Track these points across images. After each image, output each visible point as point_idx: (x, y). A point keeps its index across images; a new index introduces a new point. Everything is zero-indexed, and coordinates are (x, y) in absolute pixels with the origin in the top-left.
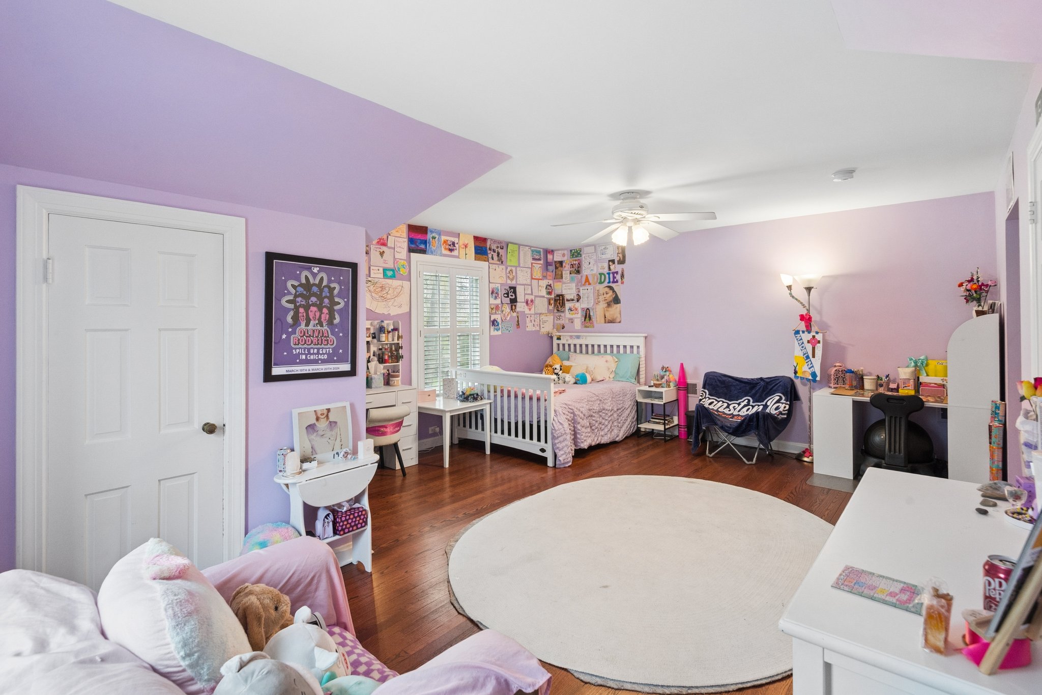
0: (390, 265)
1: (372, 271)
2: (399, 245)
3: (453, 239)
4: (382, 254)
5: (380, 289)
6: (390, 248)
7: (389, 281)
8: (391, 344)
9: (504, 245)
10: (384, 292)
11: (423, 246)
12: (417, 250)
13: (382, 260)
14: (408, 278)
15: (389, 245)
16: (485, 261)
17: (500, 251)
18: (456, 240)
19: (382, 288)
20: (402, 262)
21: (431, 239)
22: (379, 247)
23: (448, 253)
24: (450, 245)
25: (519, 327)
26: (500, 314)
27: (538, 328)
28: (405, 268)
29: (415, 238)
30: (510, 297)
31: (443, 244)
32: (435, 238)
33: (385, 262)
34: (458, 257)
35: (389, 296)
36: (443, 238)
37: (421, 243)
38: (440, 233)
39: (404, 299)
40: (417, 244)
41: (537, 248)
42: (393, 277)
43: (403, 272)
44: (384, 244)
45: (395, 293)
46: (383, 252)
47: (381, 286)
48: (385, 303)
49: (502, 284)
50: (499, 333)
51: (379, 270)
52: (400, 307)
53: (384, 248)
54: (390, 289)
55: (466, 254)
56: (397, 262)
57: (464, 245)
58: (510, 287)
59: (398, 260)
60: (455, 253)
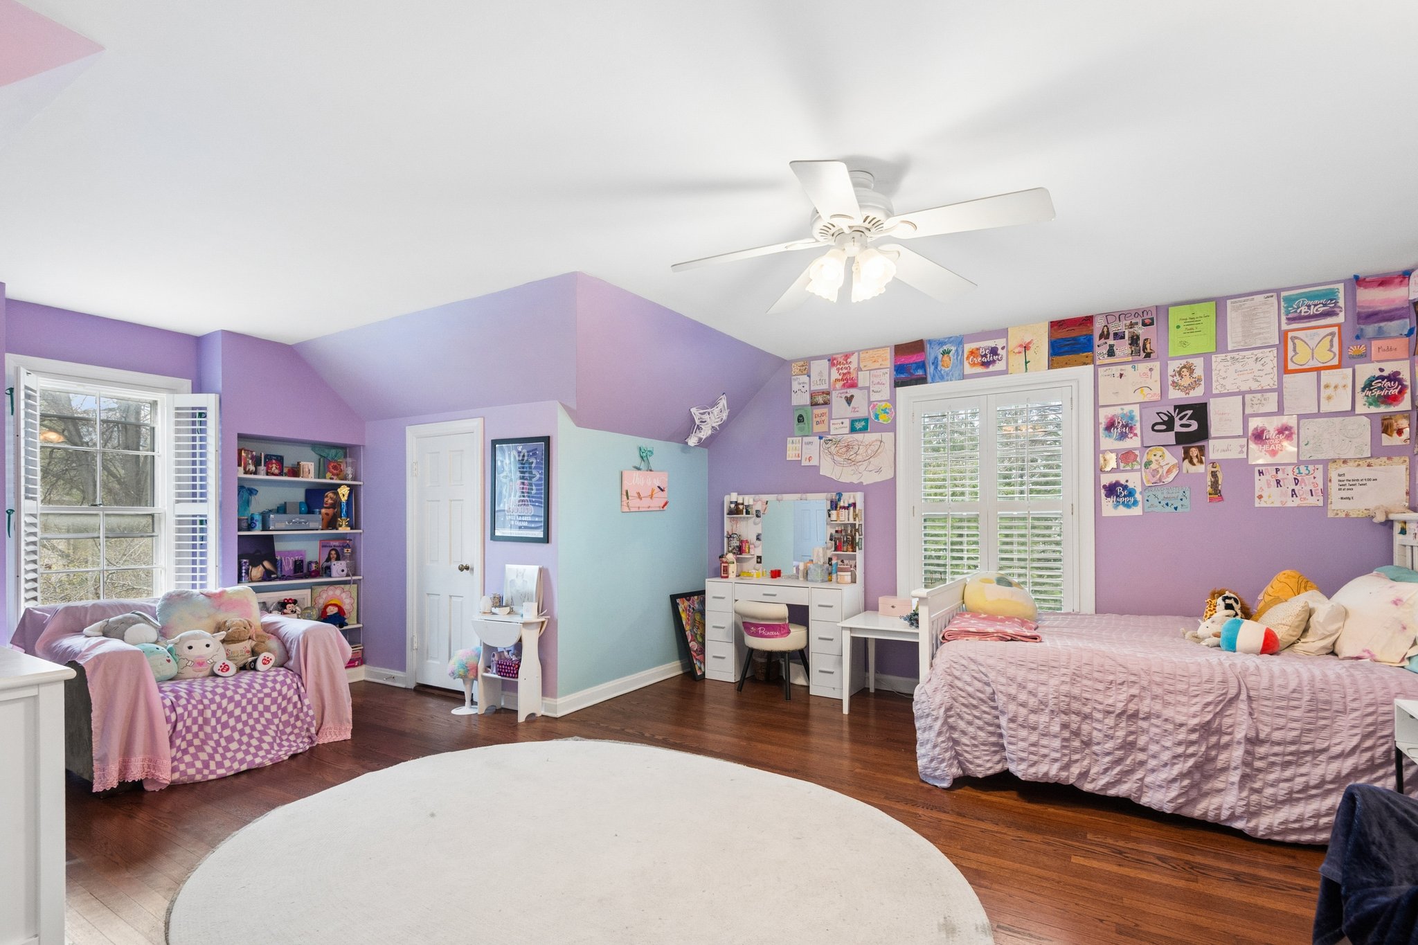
0: (863, 412)
1: (832, 427)
2: (876, 380)
3: (991, 344)
4: (849, 400)
5: (844, 449)
6: (862, 388)
7: (859, 436)
8: (846, 525)
9: (1152, 317)
10: (852, 453)
11: (920, 372)
12: (911, 380)
13: (849, 409)
14: (892, 427)
15: (860, 384)
16: (1085, 364)
17: (1140, 330)
18: (999, 343)
19: (848, 447)
20: (884, 405)
21: (940, 357)
22: (845, 391)
23: (981, 370)
24: (985, 356)
25: (1221, 498)
26: (1140, 470)
27: (1316, 501)
28: (888, 413)
29: (906, 362)
30: (1177, 428)
31: (968, 358)
32: (949, 352)
33: (854, 410)
34: (1005, 372)
35: (859, 458)
36: (968, 347)
37: (917, 368)
38: (960, 341)
39: (884, 460)
40: (912, 371)
41: (1320, 284)
42: (864, 429)
43: (883, 419)
44: (853, 385)
45: (869, 452)
46: (852, 396)
47: (846, 444)
48: (853, 468)
49: (1143, 405)
50: (1137, 511)
51: (842, 423)
52: (879, 471)
53: (851, 391)
54: (861, 447)
55: (1026, 363)
56: (874, 406)
57: (1021, 346)
58: (1176, 407)
59: (875, 403)
60: (999, 366)
